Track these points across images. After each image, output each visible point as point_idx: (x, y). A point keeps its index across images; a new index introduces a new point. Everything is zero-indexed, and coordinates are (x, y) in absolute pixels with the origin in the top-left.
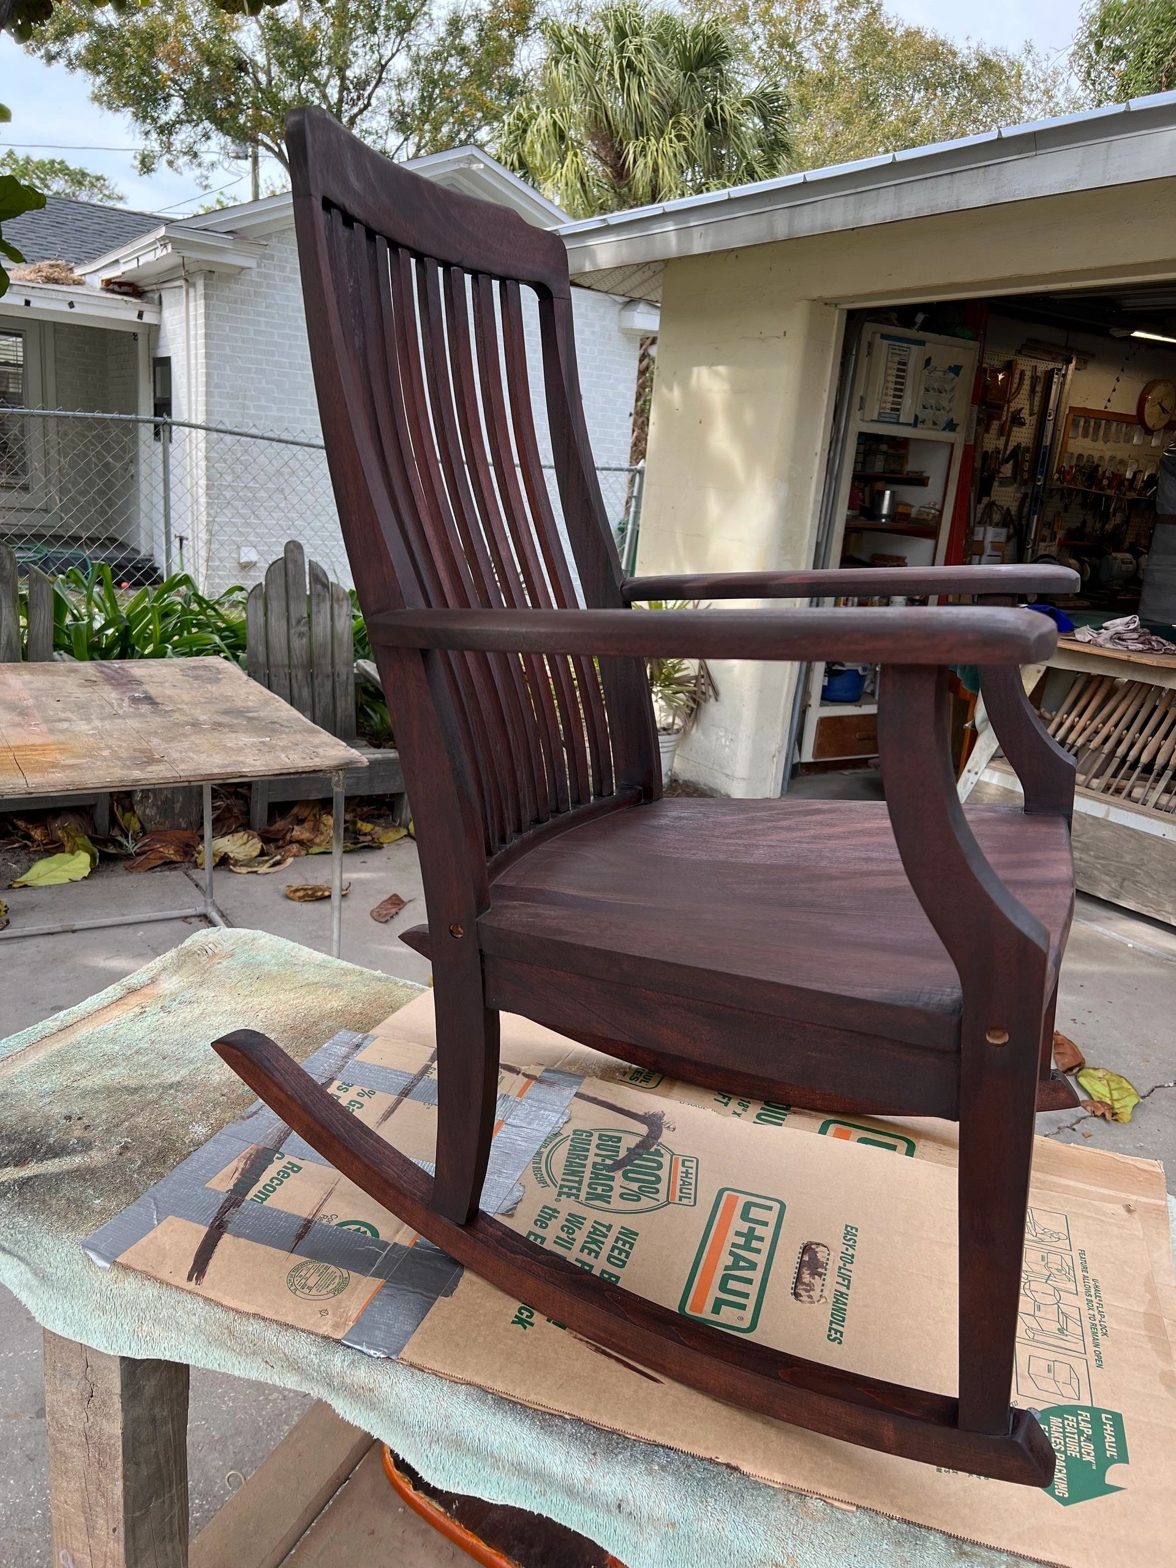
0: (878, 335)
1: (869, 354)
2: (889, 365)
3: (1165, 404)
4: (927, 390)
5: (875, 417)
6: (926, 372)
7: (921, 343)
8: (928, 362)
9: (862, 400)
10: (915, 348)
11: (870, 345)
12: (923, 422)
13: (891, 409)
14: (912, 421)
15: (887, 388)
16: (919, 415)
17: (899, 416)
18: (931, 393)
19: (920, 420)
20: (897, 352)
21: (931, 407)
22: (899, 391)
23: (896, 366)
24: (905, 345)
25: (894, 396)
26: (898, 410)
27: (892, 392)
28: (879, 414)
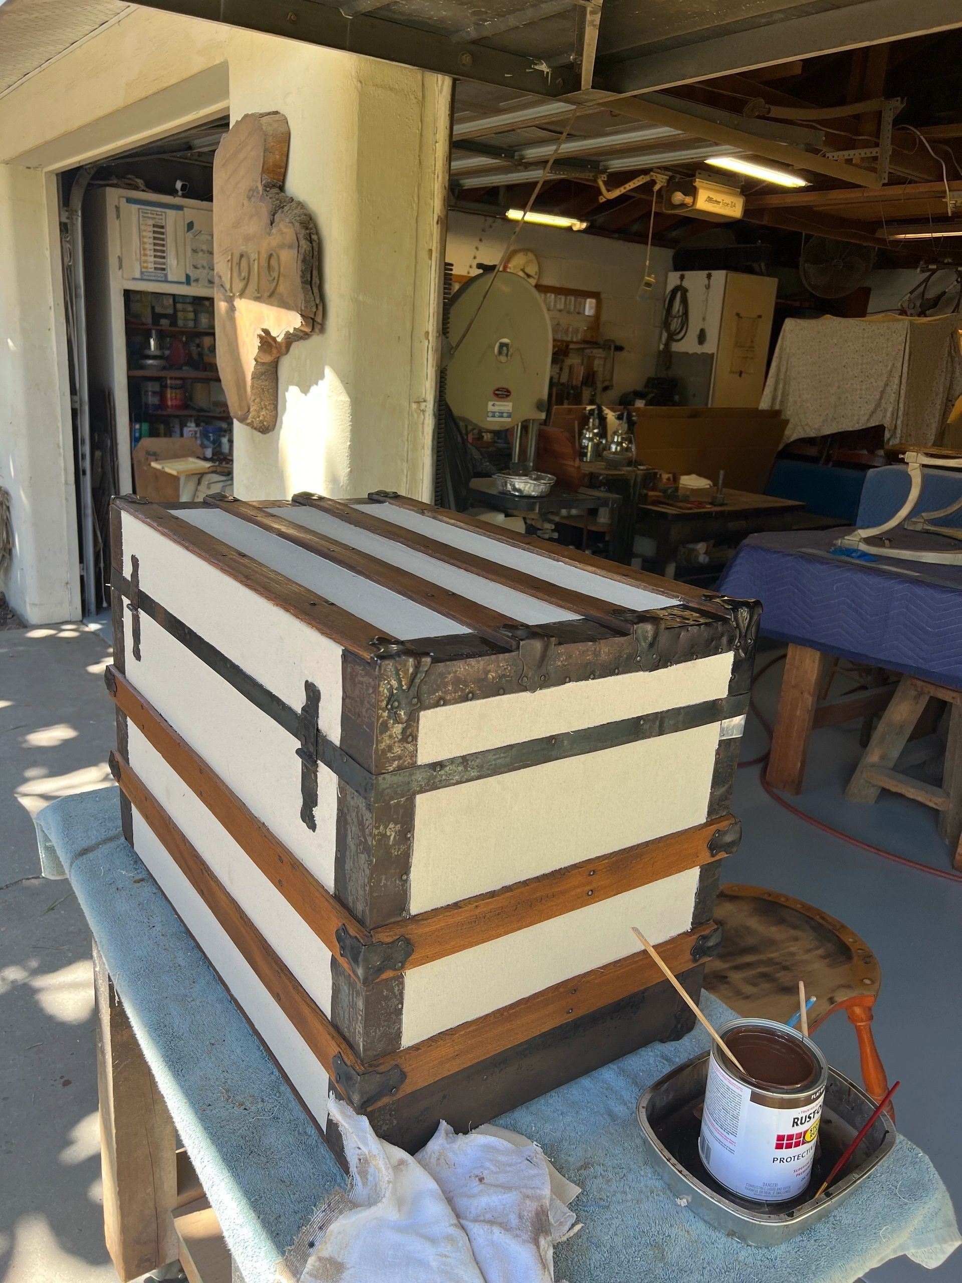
0: (125, 200)
1: (118, 217)
2: (142, 227)
3: (528, 270)
4: (195, 251)
5: (138, 275)
6: (190, 235)
7: (179, 208)
8: (190, 226)
9: (120, 259)
10: (171, 213)
11: (118, 209)
12: (197, 280)
13: (156, 269)
14: (184, 279)
15: (144, 249)
16: (191, 274)
17: (166, 275)
18: (201, 254)
19: (192, 279)
20: (150, 215)
21: (203, 267)
22: (160, 252)
23: (151, 229)
24: (158, 209)
25: (155, 256)
26: (163, 269)
27: (152, 253)
28: (142, 273)
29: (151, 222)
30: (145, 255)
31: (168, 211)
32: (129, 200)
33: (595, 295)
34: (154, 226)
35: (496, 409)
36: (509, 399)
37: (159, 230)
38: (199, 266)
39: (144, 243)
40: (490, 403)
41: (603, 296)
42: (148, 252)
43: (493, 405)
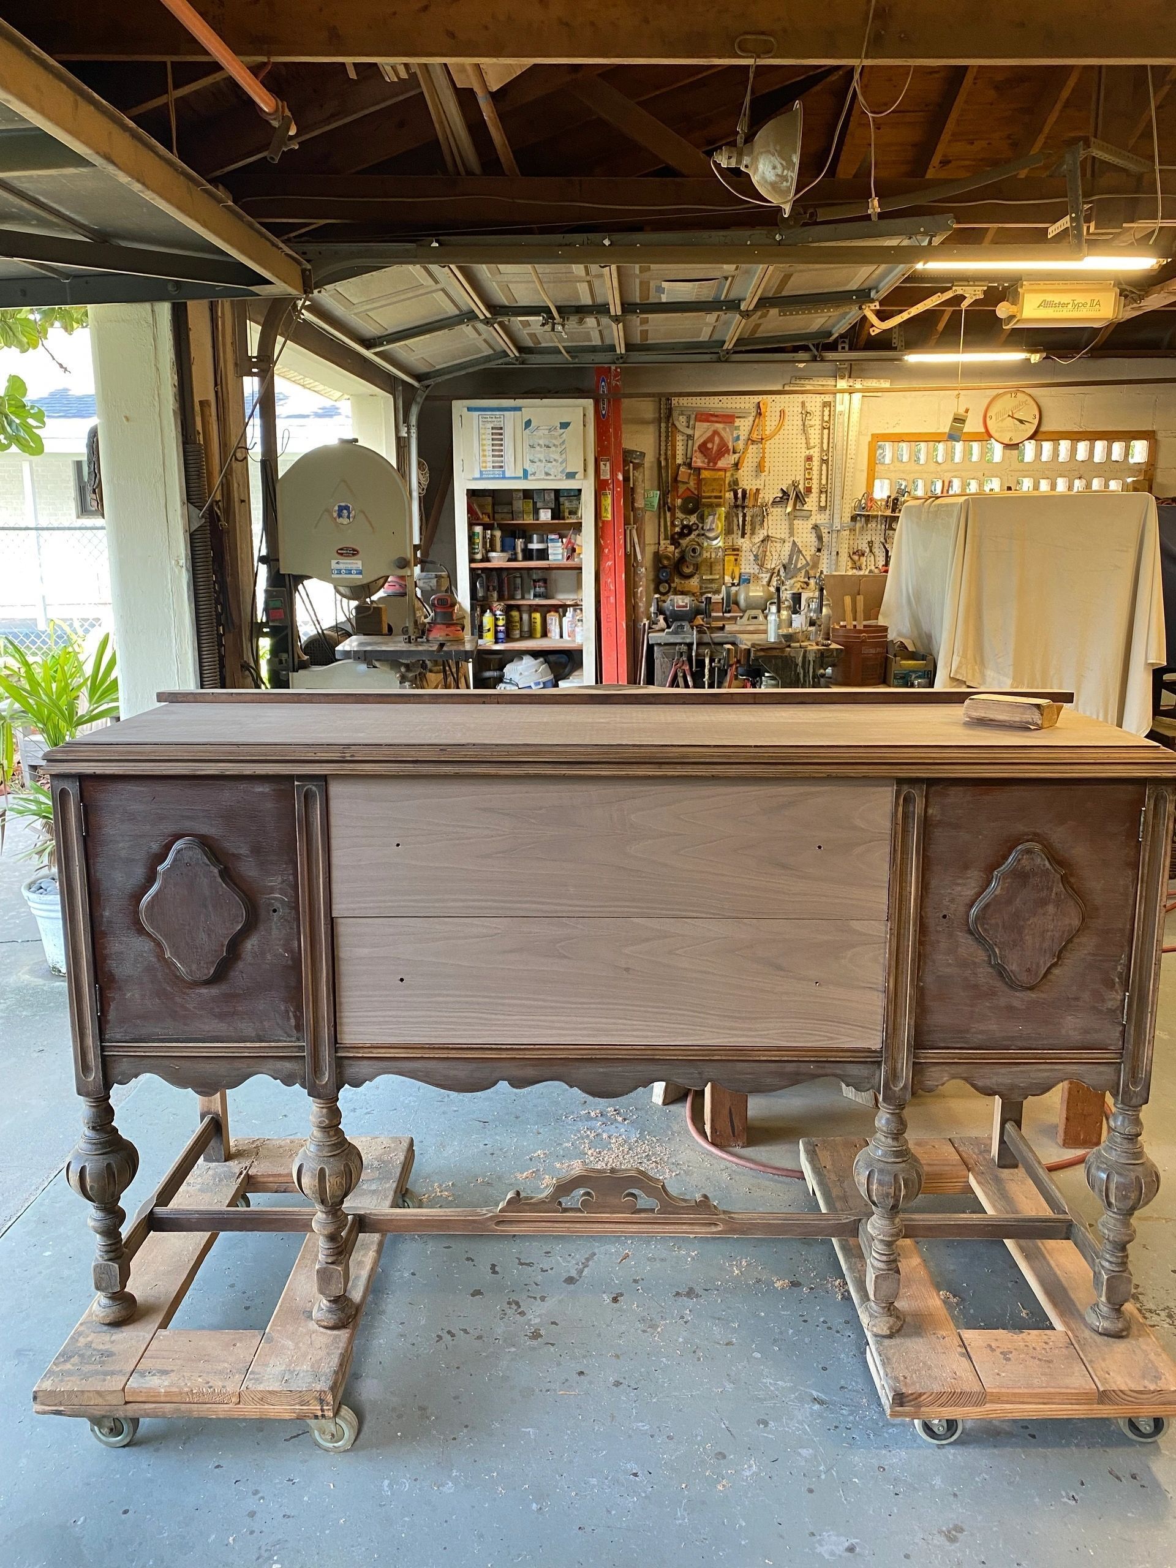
0: (465, 409)
1: (462, 425)
2: (483, 432)
4: (532, 447)
5: (478, 475)
6: (527, 432)
7: (517, 409)
8: (528, 424)
9: (463, 462)
10: (509, 415)
11: (461, 418)
12: (534, 474)
13: (493, 467)
14: (521, 475)
15: (484, 450)
16: (527, 468)
17: (504, 472)
18: (538, 448)
19: (529, 473)
20: (489, 420)
21: (540, 461)
22: (498, 453)
23: (491, 431)
24: (497, 413)
25: (493, 456)
26: (501, 467)
27: (491, 453)
28: (481, 472)
29: (490, 426)
30: (484, 456)
31: (506, 413)
32: (469, 409)
33: (1148, 435)
34: (493, 428)
35: (341, 566)
36: (356, 557)
37: (498, 432)
38: (536, 460)
39: (483, 445)
40: (333, 562)
41: (1160, 436)
42: (487, 453)
43: (338, 563)
